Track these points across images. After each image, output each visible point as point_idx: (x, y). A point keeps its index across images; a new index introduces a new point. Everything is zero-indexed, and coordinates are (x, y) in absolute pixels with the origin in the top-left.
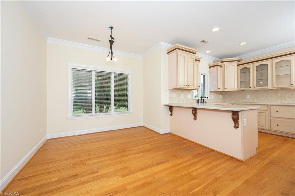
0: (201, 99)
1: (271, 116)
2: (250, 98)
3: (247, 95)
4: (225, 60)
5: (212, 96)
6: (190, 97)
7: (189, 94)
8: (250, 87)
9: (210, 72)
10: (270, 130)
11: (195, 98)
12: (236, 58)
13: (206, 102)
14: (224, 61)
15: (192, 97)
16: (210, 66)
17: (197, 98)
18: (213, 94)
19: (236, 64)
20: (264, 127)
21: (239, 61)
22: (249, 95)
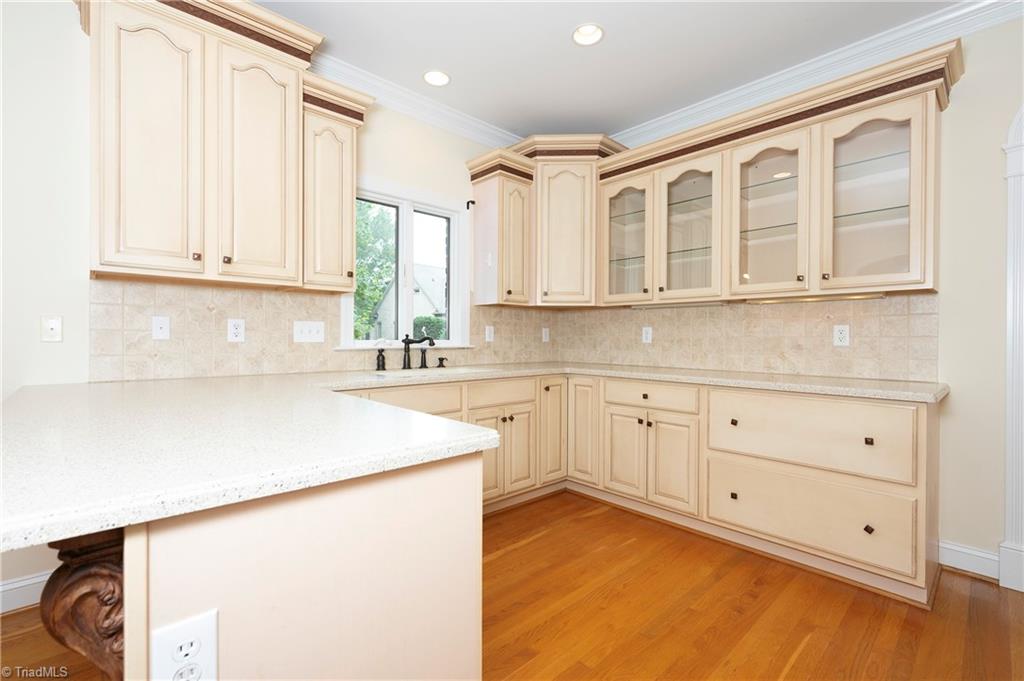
0: (407, 350)
1: (712, 445)
2: (653, 345)
3: (644, 329)
4: (543, 141)
5: (489, 331)
6: (320, 338)
7: (309, 317)
8: (645, 291)
9: (473, 203)
10: (705, 519)
11: (362, 344)
12: (593, 140)
13: (441, 365)
14: (539, 147)
15: (333, 335)
16: (476, 170)
17: (373, 344)
18: (494, 324)
19: (593, 165)
20: (683, 500)
21: (603, 154)
22: (650, 330)
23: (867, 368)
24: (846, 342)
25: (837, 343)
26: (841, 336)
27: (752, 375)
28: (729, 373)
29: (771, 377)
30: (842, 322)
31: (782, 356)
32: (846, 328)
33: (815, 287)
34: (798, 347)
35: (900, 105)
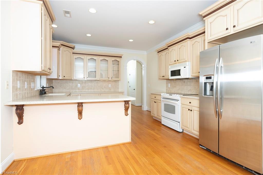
8: (84, 78)
23: (112, 90)
24: (111, 87)
25: (109, 87)
30: (110, 84)
31: (103, 89)
33: (110, 79)
34: (105, 87)
35: (118, 59)
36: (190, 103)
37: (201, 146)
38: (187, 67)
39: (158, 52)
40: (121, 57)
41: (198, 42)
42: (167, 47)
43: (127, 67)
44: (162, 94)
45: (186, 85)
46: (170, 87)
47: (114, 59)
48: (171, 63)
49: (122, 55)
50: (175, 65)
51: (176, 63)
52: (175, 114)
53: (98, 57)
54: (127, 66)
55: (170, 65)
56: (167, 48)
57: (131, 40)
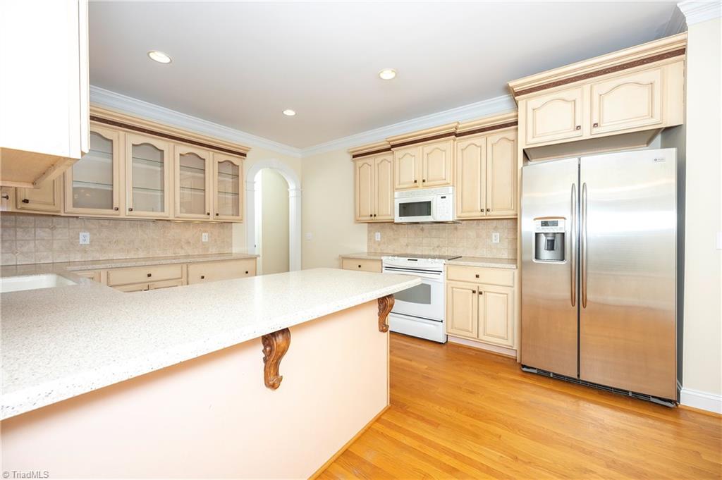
2: (91, 245)
3: (81, 234)
8: (117, 209)
22: (88, 235)
23: (213, 250)
24: (207, 240)
25: (203, 240)
26: (205, 237)
27: (166, 258)
28: (153, 259)
29: (175, 258)
30: (205, 232)
31: (182, 248)
32: (206, 234)
33: (211, 218)
34: (188, 243)
35: (235, 160)
36: (477, 276)
37: (525, 369)
38: (450, 198)
39: (354, 157)
40: (245, 155)
41: (478, 147)
42: (389, 146)
43: (255, 185)
44: (384, 258)
45: (427, 237)
46: (379, 240)
47: (223, 157)
48: (399, 184)
49: (248, 151)
50: (415, 190)
51: (417, 187)
52: (430, 303)
53: (172, 143)
54: (254, 183)
55: (397, 189)
56: (389, 149)
57: (289, 113)
